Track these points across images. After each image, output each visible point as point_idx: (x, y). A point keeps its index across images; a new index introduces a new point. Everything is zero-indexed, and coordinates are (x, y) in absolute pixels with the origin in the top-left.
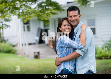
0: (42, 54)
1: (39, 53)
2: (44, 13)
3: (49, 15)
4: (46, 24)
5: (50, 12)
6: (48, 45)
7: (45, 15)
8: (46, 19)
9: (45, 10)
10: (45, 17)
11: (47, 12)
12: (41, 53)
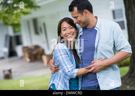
0: (15, 72)
1: (10, 71)
2: (12, 14)
3: (20, 15)
4: (17, 29)
5: (21, 12)
6: (22, 58)
7: (14, 17)
8: (16, 22)
9: (13, 10)
10: (14, 20)
11: (15, 12)
12: (13, 71)
